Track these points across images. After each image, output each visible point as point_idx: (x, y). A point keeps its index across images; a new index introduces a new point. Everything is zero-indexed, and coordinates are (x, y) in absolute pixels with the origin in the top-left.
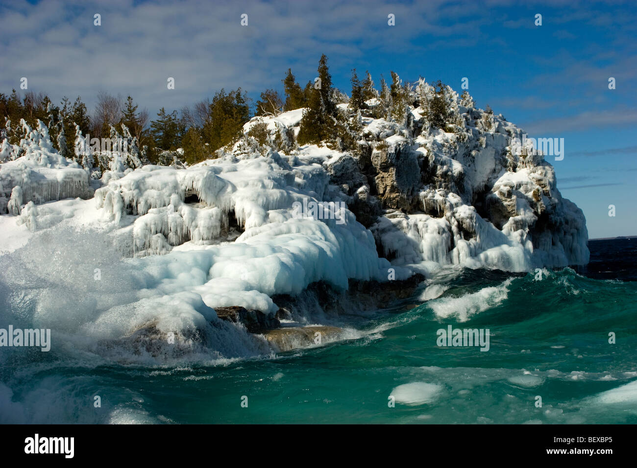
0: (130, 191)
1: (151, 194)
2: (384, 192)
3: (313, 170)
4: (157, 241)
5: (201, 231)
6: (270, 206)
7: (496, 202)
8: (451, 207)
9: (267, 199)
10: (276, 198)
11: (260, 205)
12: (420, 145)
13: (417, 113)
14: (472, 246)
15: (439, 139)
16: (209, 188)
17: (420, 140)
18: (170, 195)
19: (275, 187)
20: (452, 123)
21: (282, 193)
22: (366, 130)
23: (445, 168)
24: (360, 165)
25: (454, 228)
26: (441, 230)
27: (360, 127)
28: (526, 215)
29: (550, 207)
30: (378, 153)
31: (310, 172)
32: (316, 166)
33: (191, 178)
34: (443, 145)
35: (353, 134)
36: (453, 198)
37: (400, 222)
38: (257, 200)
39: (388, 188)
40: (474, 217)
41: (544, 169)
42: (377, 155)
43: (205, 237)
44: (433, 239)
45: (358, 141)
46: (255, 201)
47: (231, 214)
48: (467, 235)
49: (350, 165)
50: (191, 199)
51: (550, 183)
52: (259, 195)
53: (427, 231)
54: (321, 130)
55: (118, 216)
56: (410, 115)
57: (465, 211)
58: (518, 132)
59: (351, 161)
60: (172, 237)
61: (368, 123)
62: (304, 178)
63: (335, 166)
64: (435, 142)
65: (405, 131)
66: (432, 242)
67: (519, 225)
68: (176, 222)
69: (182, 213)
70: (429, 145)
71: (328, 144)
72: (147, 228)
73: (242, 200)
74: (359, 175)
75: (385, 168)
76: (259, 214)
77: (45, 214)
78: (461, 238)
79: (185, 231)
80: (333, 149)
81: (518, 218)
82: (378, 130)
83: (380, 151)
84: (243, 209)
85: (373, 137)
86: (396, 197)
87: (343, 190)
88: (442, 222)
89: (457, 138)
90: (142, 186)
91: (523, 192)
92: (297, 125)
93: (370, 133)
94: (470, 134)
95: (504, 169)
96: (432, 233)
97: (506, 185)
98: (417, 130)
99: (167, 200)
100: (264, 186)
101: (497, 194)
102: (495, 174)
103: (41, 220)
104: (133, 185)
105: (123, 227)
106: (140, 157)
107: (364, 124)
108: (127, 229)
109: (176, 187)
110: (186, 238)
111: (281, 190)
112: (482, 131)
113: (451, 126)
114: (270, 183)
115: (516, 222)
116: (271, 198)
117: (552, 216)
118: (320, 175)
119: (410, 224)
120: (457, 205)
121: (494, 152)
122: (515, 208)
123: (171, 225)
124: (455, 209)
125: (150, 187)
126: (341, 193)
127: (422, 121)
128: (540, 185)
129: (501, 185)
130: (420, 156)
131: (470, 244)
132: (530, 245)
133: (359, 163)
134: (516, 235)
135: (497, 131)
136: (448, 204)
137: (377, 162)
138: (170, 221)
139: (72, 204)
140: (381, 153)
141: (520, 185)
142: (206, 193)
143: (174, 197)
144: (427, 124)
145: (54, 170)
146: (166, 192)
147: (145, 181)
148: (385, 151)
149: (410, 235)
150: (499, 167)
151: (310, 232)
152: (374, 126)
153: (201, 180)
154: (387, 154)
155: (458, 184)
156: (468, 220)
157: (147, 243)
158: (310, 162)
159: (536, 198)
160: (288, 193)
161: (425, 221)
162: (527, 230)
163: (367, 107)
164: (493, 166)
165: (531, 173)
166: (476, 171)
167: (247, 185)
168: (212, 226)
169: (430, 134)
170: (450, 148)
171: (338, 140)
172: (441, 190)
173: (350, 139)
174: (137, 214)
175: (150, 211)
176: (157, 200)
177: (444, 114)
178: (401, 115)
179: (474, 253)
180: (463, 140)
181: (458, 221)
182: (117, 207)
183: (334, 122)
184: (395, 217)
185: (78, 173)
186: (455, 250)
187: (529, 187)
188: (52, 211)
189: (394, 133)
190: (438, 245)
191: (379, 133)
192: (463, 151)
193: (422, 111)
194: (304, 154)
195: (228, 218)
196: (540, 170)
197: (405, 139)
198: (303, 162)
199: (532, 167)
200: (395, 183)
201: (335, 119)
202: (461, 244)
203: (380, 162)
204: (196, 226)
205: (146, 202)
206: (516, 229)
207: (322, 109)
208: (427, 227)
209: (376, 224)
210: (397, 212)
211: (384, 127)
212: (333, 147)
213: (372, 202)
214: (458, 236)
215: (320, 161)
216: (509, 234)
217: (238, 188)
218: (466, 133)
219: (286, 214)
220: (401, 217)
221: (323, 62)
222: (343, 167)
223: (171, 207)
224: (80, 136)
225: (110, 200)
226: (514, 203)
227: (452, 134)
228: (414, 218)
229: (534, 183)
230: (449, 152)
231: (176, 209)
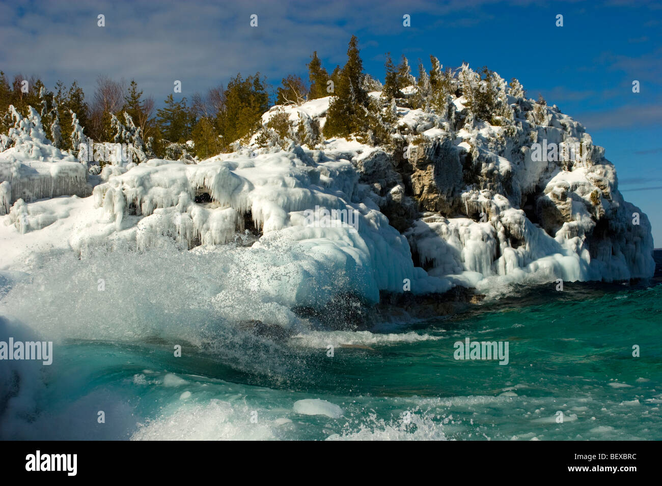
0: (134, 188)
1: (157, 192)
2: (421, 192)
3: (341, 167)
4: (163, 244)
5: (214, 235)
6: (292, 207)
7: (549, 205)
8: (498, 210)
9: (288, 199)
10: (298, 198)
11: (280, 206)
12: (462, 140)
13: (459, 103)
14: (521, 255)
15: (484, 132)
16: (223, 187)
17: (462, 133)
18: (178, 193)
19: (298, 185)
20: (499, 115)
21: (305, 193)
22: (401, 122)
23: (491, 166)
24: (394, 161)
25: (500, 235)
26: (486, 237)
27: (394, 119)
28: (582, 221)
29: (610, 212)
30: (415, 149)
31: (337, 170)
32: (344, 162)
33: (202, 174)
34: (488, 140)
35: (386, 126)
36: (500, 200)
37: (438, 227)
38: (277, 200)
39: (426, 188)
40: (523, 222)
41: (604, 168)
42: (413, 150)
43: (218, 241)
44: (476, 246)
45: (392, 135)
46: (274, 201)
47: (248, 215)
48: (515, 242)
49: (383, 162)
50: (203, 198)
51: (610, 184)
52: (279, 195)
53: (469, 237)
54: (351, 121)
55: (119, 216)
56: (451, 105)
57: (513, 215)
58: (575, 126)
59: (384, 156)
61: (404, 114)
62: (330, 176)
63: (366, 163)
64: (479, 137)
65: (445, 124)
66: (475, 251)
67: (575, 232)
68: (185, 224)
69: (192, 214)
70: (472, 140)
71: (358, 137)
72: (151, 231)
73: (260, 199)
74: (392, 173)
75: (422, 165)
76: (279, 215)
77: (36, 212)
78: (508, 246)
79: (195, 234)
80: (363, 143)
81: (574, 223)
82: (415, 122)
83: (417, 146)
84: (261, 211)
85: (409, 130)
86: (435, 198)
87: (374, 190)
88: (485, 227)
89: (505, 132)
90: (146, 183)
91: (580, 195)
92: (323, 115)
93: (405, 126)
94: (520, 128)
95: (558, 168)
96: (475, 239)
97: (559, 186)
98: (459, 122)
99: (174, 198)
100: (285, 185)
101: (549, 196)
102: (548, 173)
103: (32, 220)
104: (137, 182)
105: (125, 229)
106: (144, 150)
107: (399, 115)
108: (131, 231)
109: (185, 184)
110: (197, 242)
111: (305, 189)
112: (533, 124)
113: (498, 118)
114: (291, 181)
115: (571, 229)
116: (293, 198)
117: (612, 222)
118: (349, 172)
119: (450, 229)
120: (503, 208)
122: (570, 212)
123: (180, 227)
124: (501, 213)
125: (156, 184)
126: (372, 193)
127: (465, 112)
128: (599, 186)
129: (554, 186)
130: (463, 152)
131: (518, 253)
132: (586, 254)
133: (393, 160)
134: (570, 244)
135: (551, 124)
136: (493, 207)
137: (413, 159)
138: (178, 223)
139: (67, 203)
140: (419, 148)
141: (575, 187)
142: (219, 192)
143: (183, 195)
144: (471, 116)
145: (47, 164)
146: (174, 189)
147: (150, 178)
148: (422, 145)
149: (450, 241)
150: (553, 165)
151: (336, 237)
152: (410, 117)
153: (214, 176)
154: (425, 150)
155: (505, 185)
156: (516, 226)
158: (338, 158)
159: (594, 201)
160: (312, 193)
161: (468, 226)
162: (584, 237)
163: (402, 96)
164: (546, 164)
165: (589, 172)
166: (525, 169)
167: (265, 183)
168: (225, 229)
169: (474, 127)
170: (496, 143)
171: (370, 133)
172: (485, 191)
173: (383, 131)
174: (141, 214)
175: (155, 211)
176: (164, 200)
177: (490, 104)
178: (441, 105)
179: (522, 263)
180: (512, 134)
181: (505, 227)
182: (118, 206)
183: (365, 113)
184: (434, 221)
185: (74, 167)
186: (501, 259)
187: (586, 188)
188: (44, 210)
189: (433, 125)
190: (481, 254)
191: (416, 126)
192: (512, 146)
193: (466, 101)
194: (330, 148)
195: (244, 220)
196: (599, 169)
197: (445, 133)
198: (329, 158)
199: (590, 165)
200: (434, 182)
201: (366, 110)
202: (508, 253)
203: (416, 159)
204: (208, 229)
205: (151, 201)
206: (571, 236)
207: (351, 97)
208: (469, 232)
209: (411, 228)
210: (435, 216)
211: (422, 119)
212: (364, 141)
213: (408, 204)
214: (505, 243)
215: (349, 157)
216: (563, 242)
217: (255, 186)
218: (515, 126)
220: (440, 222)
221: (354, 45)
222: (375, 164)
223: (180, 205)
224: (76, 126)
225: (111, 198)
226: (569, 206)
227: (500, 127)
228: (455, 222)
229: (592, 184)
230: (496, 148)
231: (184, 210)
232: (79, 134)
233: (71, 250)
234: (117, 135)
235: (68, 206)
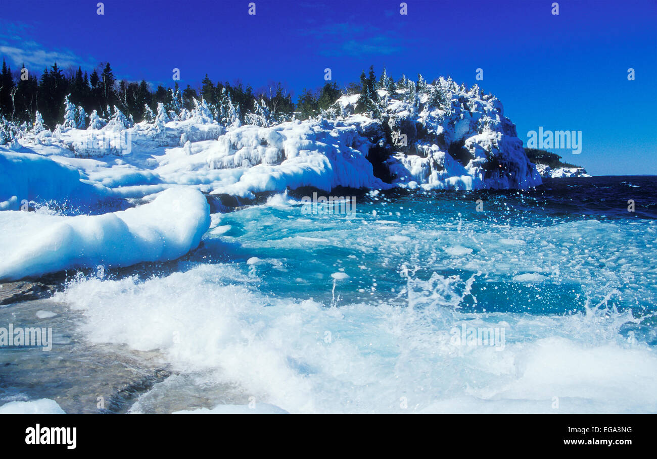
0: (234, 138)
1: (244, 140)
2: (395, 142)
3: (349, 129)
4: (245, 163)
5: (267, 159)
6: (302, 148)
7: (466, 150)
8: (432, 152)
9: (301, 145)
10: (306, 144)
11: (296, 148)
12: (421, 117)
14: (441, 174)
15: (433, 114)
16: (272, 138)
17: (422, 114)
18: (253, 141)
19: (307, 139)
20: (444, 105)
21: (310, 142)
22: (389, 108)
23: (432, 131)
24: (382, 127)
25: (431, 164)
26: (424, 165)
27: (386, 106)
28: (482, 160)
29: (497, 155)
30: (392, 121)
31: (344, 131)
32: (354, 127)
33: (264, 133)
34: (434, 118)
35: (379, 110)
36: (434, 147)
37: (400, 159)
39: (397, 140)
40: (444, 158)
41: (497, 133)
43: (269, 162)
44: (418, 169)
45: (383, 114)
46: (295, 145)
47: (283, 152)
48: (438, 167)
49: (376, 127)
50: (264, 143)
51: (498, 142)
52: (297, 143)
53: (415, 165)
54: (365, 106)
55: (228, 150)
56: (417, 100)
57: (439, 155)
59: (377, 124)
60: (254, 161)
61: (392, 104)
62: (339, 134)
63: (366, 128)
64: (430, 116)
65: (412, 109)
66: (417, 171)
67: (475, 164)
68: (255, 154)
69: (259, 150)
70: (425, 117)
71: (366, 114)
72: (241, 157)
73: (288, 145)
74: (380, 132)
75: (395, 129)
76: (295, 152)
77: (195, 147)
78: (435, 170)
79: (259, 159)
80: (368, 118)
81: (476, 160)
82: (396, 108)
84: (287, 149)
87: (370, 140)
88: (425, 160)
89: (445, 113)
90: (240, 136)
91: (482, 146)
92: (356, 103)
93: (391, 110)
94: (454, 112)
95: (475, 132)
96: (418, 166)
97: (472, 142)
98: (421, 107)
99: (251, 143)
100: (301, 138)
101: (466, 146)
102: (468, 135)
103: (192, 150)
104: (236, 135)
105: (229, 155)
107: (389, 104)
108: (232, 156)
109: (257, 137)
110: (260, 162)
112: (463, 110)
114: (304, 137)
116: (303, 144)
118: (352, 131)
119: (407, 160)
120: (435, 151)
121: (469, 122)
122: (474, 155)
123: (253, 156)
124: (434, 154)
125: (244, 136)
126: (368, 142)
127: (425, 104)
128: (492, 142)
129: (469, 142)
130: (419, 123)
131: (439, 174)
132: (481, 176)
134: (472, 171)
136: (430, 150)
137: (391, 126)
138: (252, 153)
139: (209, 143)
141: (480, 142)
142: (271, 141)
143: (255, 142)
144: (427, 106)
145: (204, 126)
146: (251, 139)
147: (242, 134)
148: (396, 120)
149: (406, 166)
150: (472, 131)
152: (395, 104)
153: (268, 134)
154: (396, 122)
155: (441, 141)
156: (440, 160)
157: (240, 164)
158: (350, 125)
159: (489, 149)
160: (314, 142)
161: (416, 159)
162: (480, 167)
163: (397, 94)
164: (468, 130)
165: (489, 135)
166: (455, 132)
167: (292, 137)
168: (272, 157)
169: (428, 111)
170: (438, 119)
171: (372, 113)
173: (378, 112)
174: (237, 149)
175: (243, 148)
176: (247, 143)
177: (440, 100)
178: (411, 100)
179: (441, 178)
180: (448, 115)
181: (434, 160)
182: (227, 145)
183: (372, 102)
184: (400, 156)
185: (215, 127)
186: (430, 176)
187: (486, 143)
188: (198, 146)
189: (405, 109)
190: (420, 173)
191: (396, 110)
192: (448, 121)
194: (351, 120)
195: (281, 153)
196: (494, 134)
197: (410, 114)
198: (345, 125)
199: (490, 131)
200: (400, 138)
201: (372, 101)
202: (434, 173)
203: (393, 126)
204: (265, 157)
205: (241, 144)
206: (474, 167)
207: (367, 95)
208: (416, 162)
210: (401, 154)
211: (400, 106)
212: (368, 116)
213: (387, 148)
214: (433, 168)
215: (358, 125)
216: (469, 169)
217: (288, 138)
218: (451, 111)
219: (309, 153)
220: (403, 156)
221: (372, 69)
222: (371, 128)
223: (253, 147)
224: (231, 108)
225: (224, 142)
226: (474, 151)
227: (442, 111)
228: (409, 157)
229: (489, 141)
230: (438, 122)
231: (255, 148)
232: (232, 111)
233: (207, 163)
234: (257, 110)
235: (209, 144)
